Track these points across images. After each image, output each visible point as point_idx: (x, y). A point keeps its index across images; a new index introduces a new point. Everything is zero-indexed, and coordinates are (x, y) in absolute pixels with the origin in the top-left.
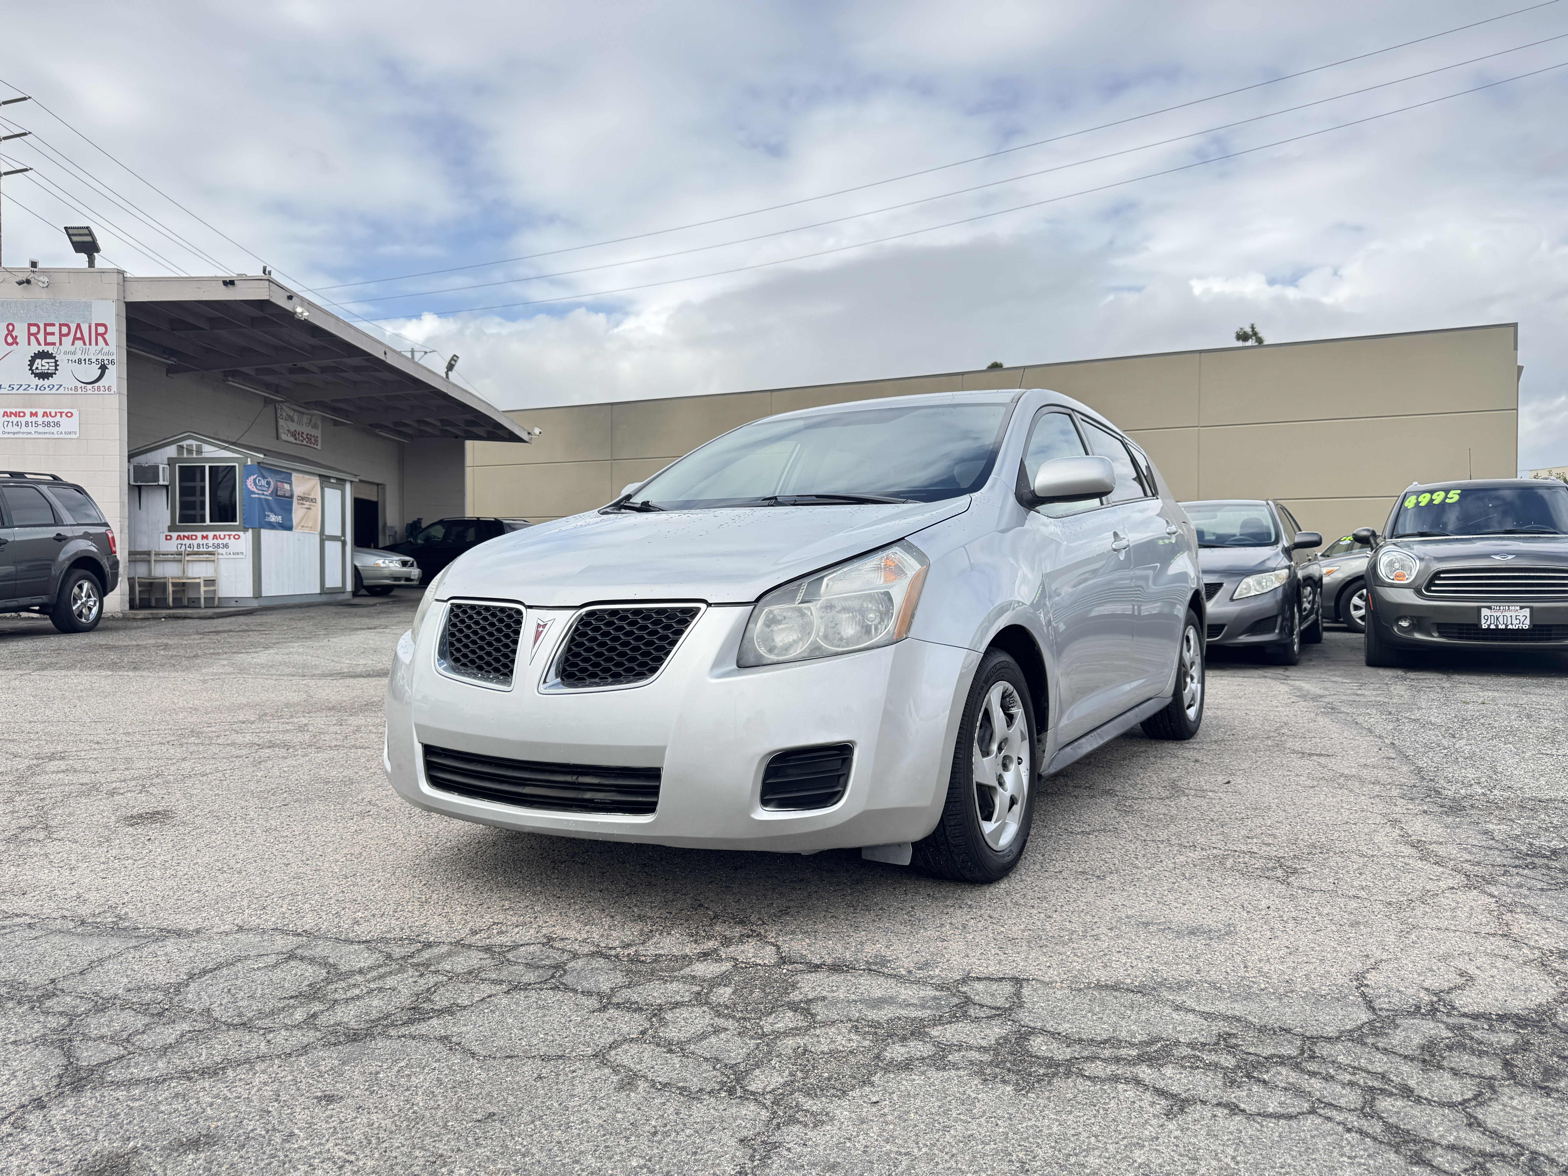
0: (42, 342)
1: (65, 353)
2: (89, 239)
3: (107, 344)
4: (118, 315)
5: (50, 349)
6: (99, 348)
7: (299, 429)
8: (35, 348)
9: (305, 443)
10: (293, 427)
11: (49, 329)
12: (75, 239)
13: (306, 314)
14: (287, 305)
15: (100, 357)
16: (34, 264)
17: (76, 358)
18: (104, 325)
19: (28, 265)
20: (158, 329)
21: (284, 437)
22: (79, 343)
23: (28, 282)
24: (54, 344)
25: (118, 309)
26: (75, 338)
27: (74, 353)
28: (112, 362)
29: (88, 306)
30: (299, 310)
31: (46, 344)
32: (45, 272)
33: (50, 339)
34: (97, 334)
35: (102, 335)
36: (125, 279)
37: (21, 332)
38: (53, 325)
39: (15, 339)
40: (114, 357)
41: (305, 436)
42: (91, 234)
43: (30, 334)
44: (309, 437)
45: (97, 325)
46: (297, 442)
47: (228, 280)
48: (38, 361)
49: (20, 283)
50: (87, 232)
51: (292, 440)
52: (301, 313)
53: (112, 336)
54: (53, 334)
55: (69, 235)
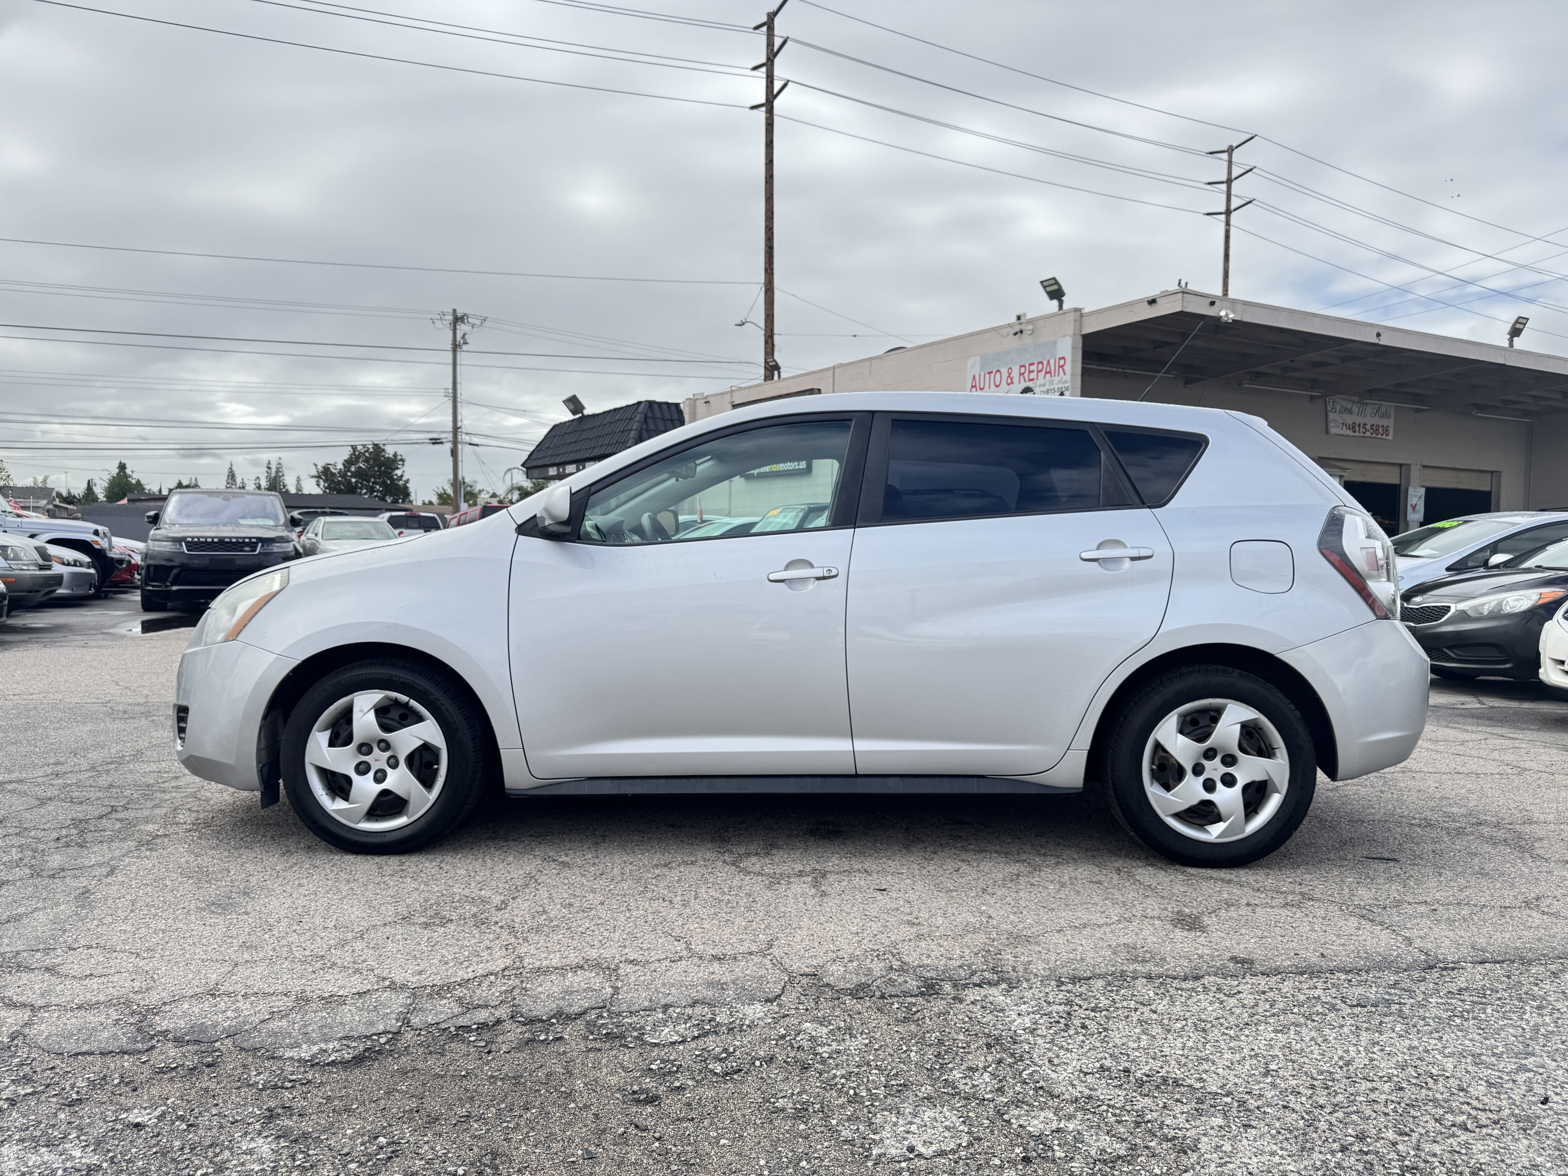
0: (1027, 379)
1: (1040, 386)
2: (1055, 287)
3: (1065, 374)
4: (1073, 348)
5: (1030, 384)
6: (1060, 378)
7: (1359, 420)
8: (1024, 385)
9: (1368, 434)
10: (1349, 419)
11: (1032, 368)
12: (1049, 289)
13: (1232, 316)
14: (1211, 312)
15: (1060, 386)
16: (1019, 318)
17: (1045, 389)
18: (1063, 358)
19: (1014, 320)
21: (1333, 430)
22: (1048, 376)
23: (1021, 332)
24: (1033, 380)
25: (1073, 341)
26: (1047, 373)
27: (1044, 385)
28: (1067, 389)
29: (1055, 343)
30: (1223, 313)
31: (1030, 380)
32: (1031, 321)
33: (1033, 376)
34: (1060, 367)
35: (1062, 366)
36: (1082, 316)
37: (1015, 374)
38: (1033, 364)
39: (1012, 379)
40: (1068, 384)
41: (1368, 427)
42: (1057, 283)
43: (1021, 374)
44: (1375, 429)
45: (1060, 359)
46: (1357, 434)
47: (1150, 299)
49: (1015, 334)
50: (1053, 282)
51: (1350, 433)
52: (1227, 315)
53: (1068, 368)
54: (1033, 371)
55: (1045, 287)
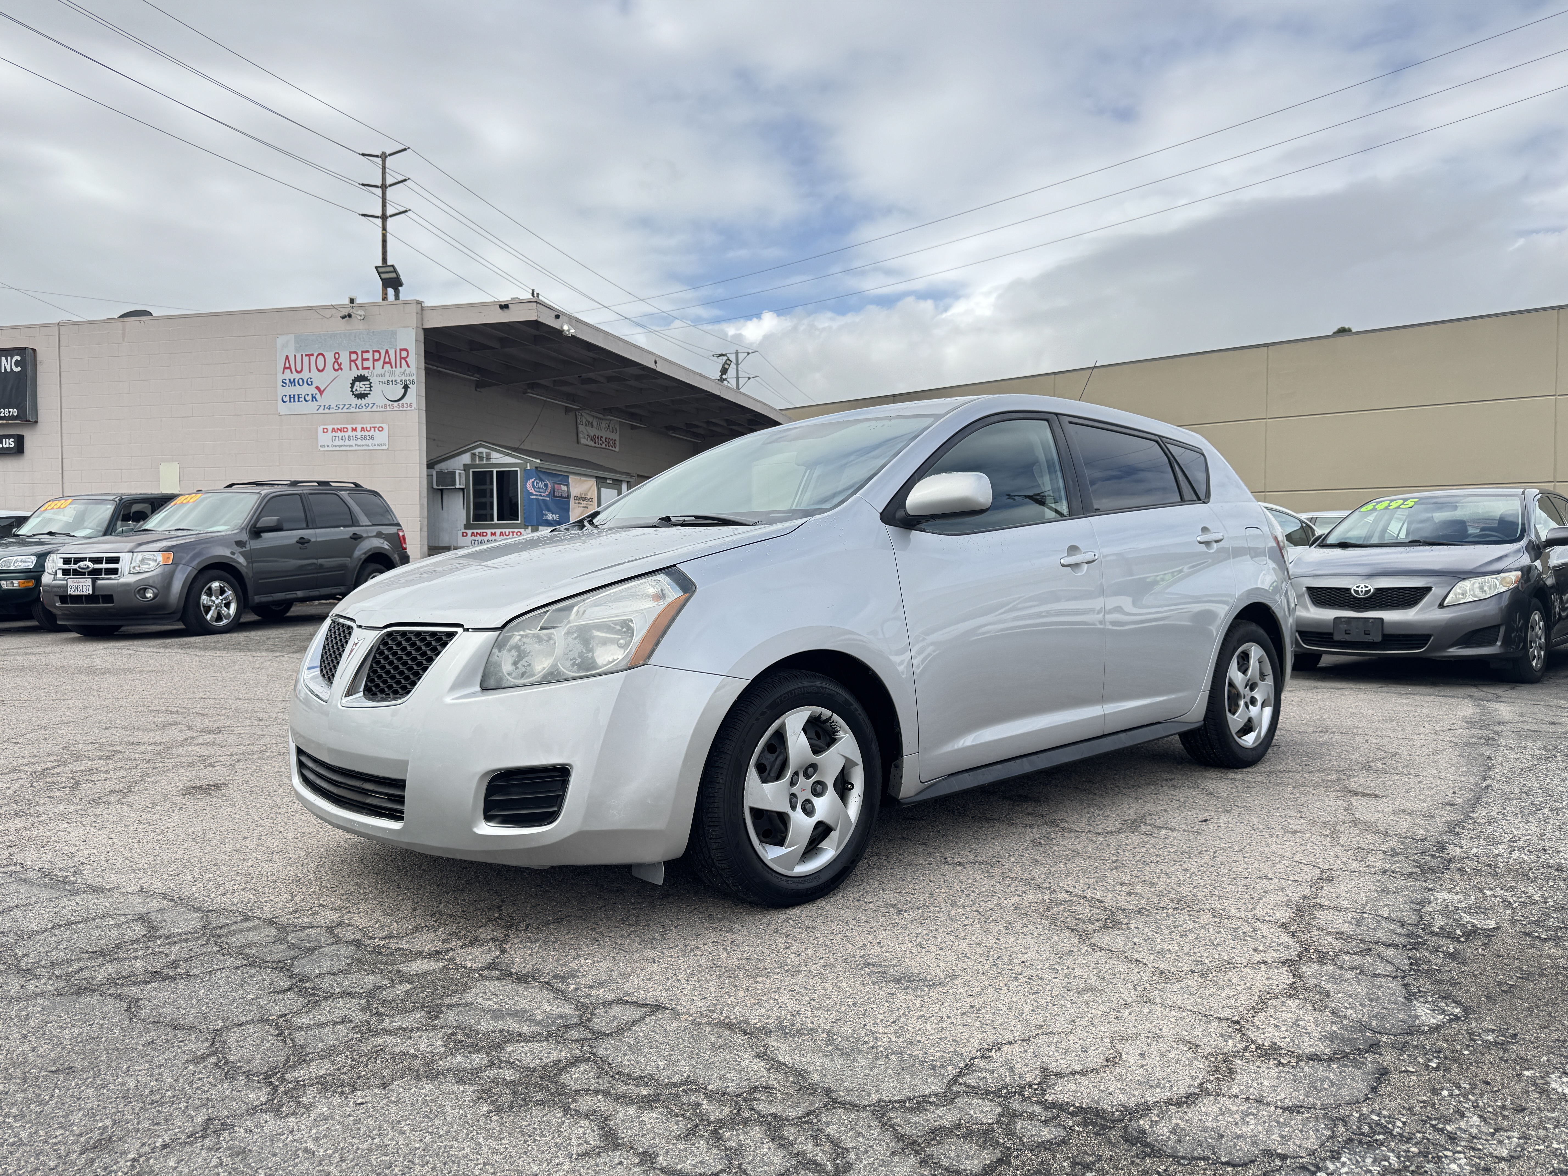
0: (360, 367)
1: (377, 376)
2: (393, 275)
3: (408, 366)
4: (417, 341)
5: (365, 373)
6: (402, 370)
7: (598, 433)
8: (355, 373)
9: (604, 446)
10: (593, 432)
11: (366, 356)
12: (384, 276)
13: (572, 331)
14: (556, 324)
15: (404, 378)
16: (352, 301)
17: (385, 379)
18: (406, 350)
19: (347, 302)
20: (460, 350)
21: (583, 441)
22: (387, 366)
23: (350, 316)
24: (368, 368)
25: (417, 335)
26: (385, 363)
27: (383, 375)
28: (413, 382)
29: (394, 334)
30: (566, 328)
31: (363, 368)
32: (362, 306)
33: (366, 364)
34: (401, 358)
35: (405, 358)
36: (422, 309)
37: (344, 359)
38: (368, 352)
39: (340, 365)
40: (414, 378)
41: (604, 440)
42: (395, 271)
43: (351, 361)
44: (608, 441)
45: (401, 350)
46: (597, 445)
47: (503, 304)
48: (357, 383)
49: (343, 318)
50: (391, 269)
51: (592, 443)
52: (568, 331)
53: (412, 360)
54: (368, 359)
55: (379, 273)
